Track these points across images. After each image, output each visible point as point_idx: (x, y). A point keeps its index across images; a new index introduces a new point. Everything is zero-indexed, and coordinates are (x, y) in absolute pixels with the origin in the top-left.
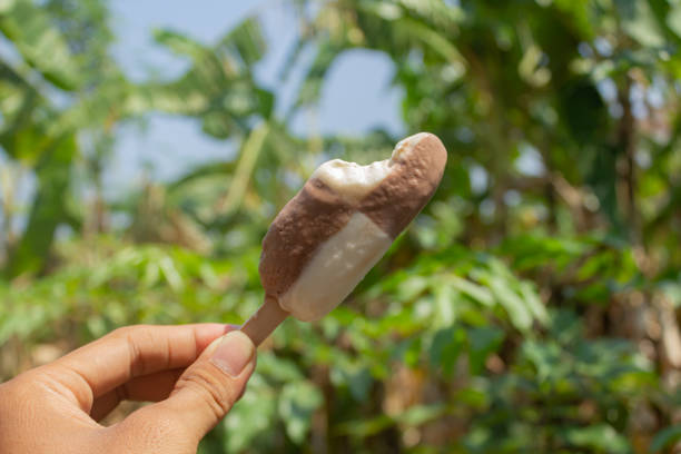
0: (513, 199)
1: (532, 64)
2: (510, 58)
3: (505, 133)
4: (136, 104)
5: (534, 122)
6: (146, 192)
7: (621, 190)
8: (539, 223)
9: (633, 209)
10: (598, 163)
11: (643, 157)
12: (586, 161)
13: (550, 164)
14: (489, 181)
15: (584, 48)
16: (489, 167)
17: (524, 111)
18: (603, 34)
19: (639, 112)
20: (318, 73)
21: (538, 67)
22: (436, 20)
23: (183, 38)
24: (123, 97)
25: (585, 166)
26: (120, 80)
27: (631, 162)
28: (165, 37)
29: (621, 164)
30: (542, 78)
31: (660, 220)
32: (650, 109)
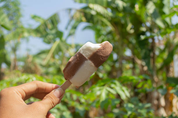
0: (124, 62)
1: (130, 28)
2: (124, 26)
3: (122, 45)
4: (26, 34)
5: (130, 43)
6: (28, 57)
7: (151, 61)
8: (130, 68)
9: (154, 66)
10: (145, 54)
11: (157, 53)
12: (143, 53)
13: (133, 53)
14: (118, 57)
15: (143, 25)
16: (118, 53)
17: (128, 39)
18: (148, 21)
19: (157, 41)
20: (75, 28)
21: (131, 29)
22: (106, 16)
23: (39, 18)
24: (23, 32)
25: (142, 54)
26: (22, 28)
27: (154, 54)
28: (34, 17)
29: (152, 54)
30: (132, 31)
31: (161, 69)
32: (159, 40)
